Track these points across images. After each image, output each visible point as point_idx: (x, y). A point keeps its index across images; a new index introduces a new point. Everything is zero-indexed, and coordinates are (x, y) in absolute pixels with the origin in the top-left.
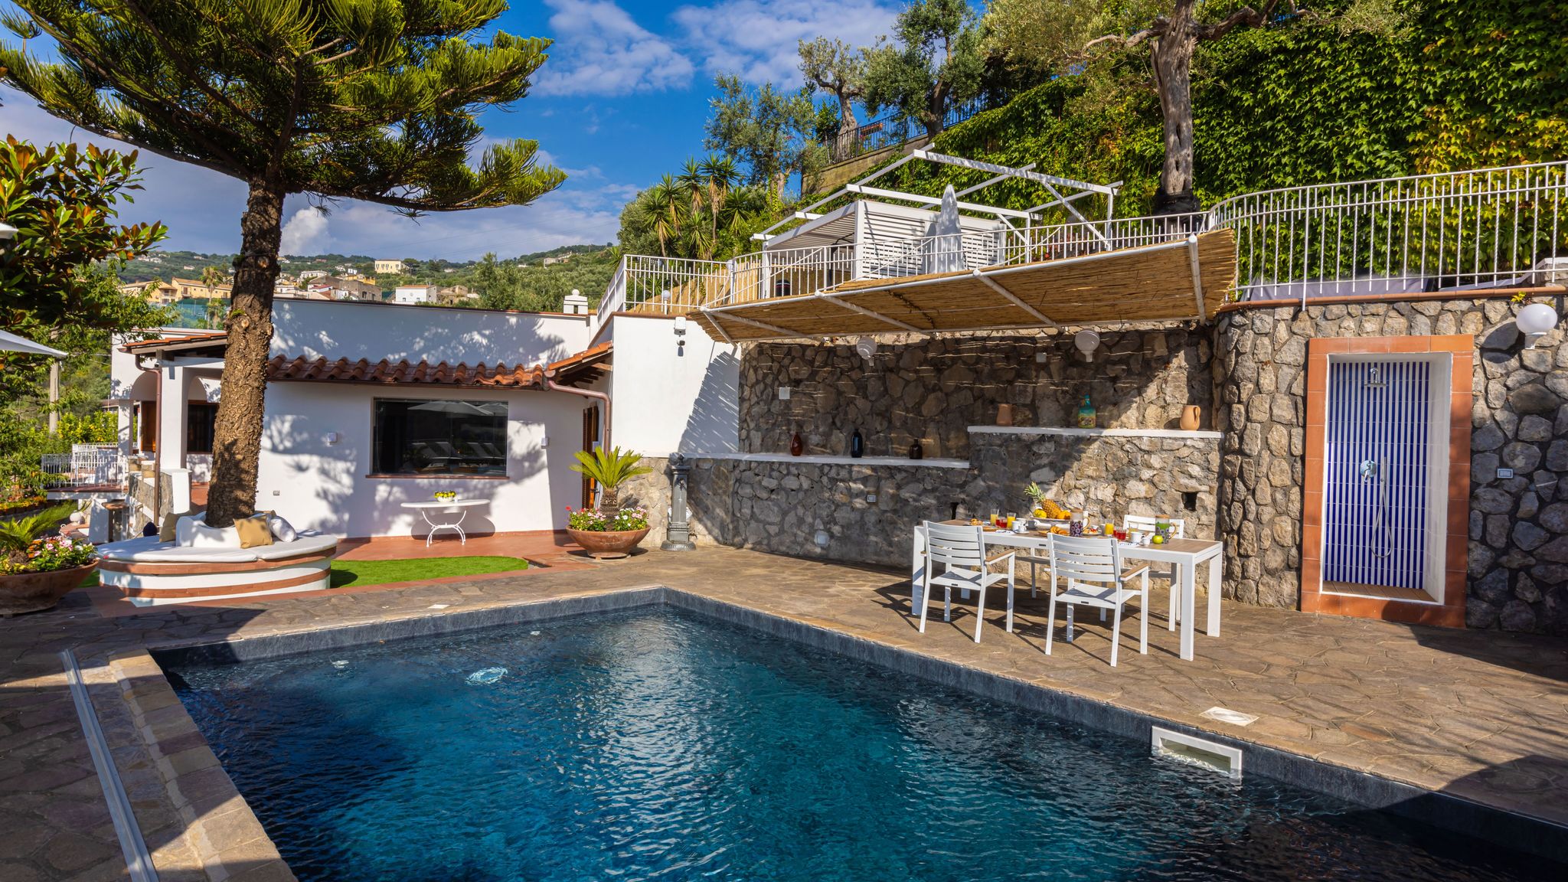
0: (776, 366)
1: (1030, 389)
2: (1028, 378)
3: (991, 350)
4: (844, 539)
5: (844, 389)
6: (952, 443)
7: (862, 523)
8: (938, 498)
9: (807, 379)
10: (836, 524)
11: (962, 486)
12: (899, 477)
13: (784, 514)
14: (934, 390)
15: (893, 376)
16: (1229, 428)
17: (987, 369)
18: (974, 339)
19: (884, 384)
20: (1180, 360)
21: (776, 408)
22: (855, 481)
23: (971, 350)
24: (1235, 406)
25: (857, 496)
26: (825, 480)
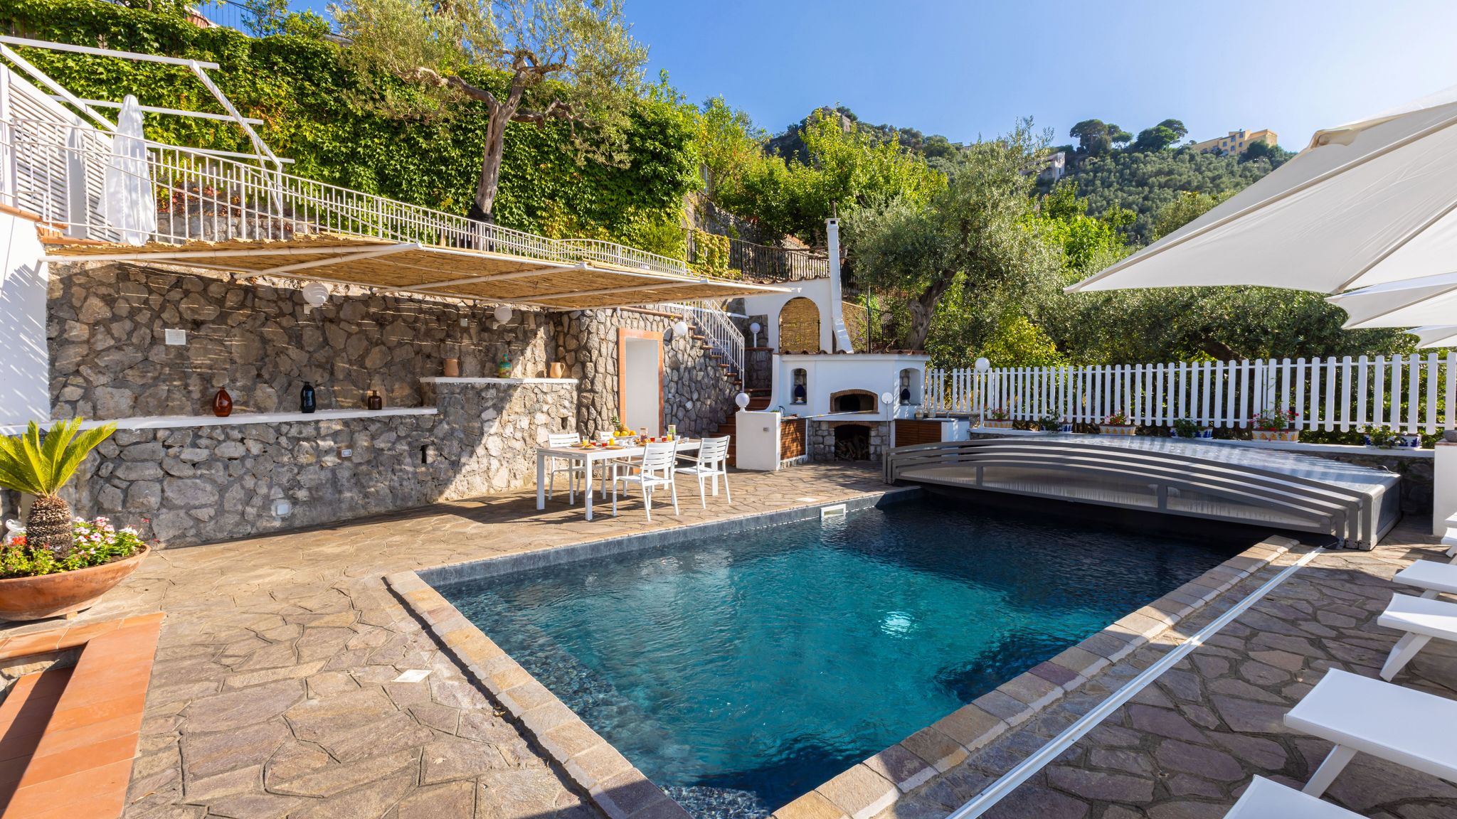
0: (155, 299)
1: (457, 347)
2: (455, 338)
3: (425, 312)
4: (314, 501)
5: (270, 336)
6: (396, 394)
7: (334, 481)
8: (409, 444)
9: (213, 322)
10: (300, 488)
11: (431, 430)
12: (373, 428)
13: (222, 490)
14: (377, 345)
15: (334, 327)
16: (584, 376)
17: (423, 328)
18: (411, 300)
19: (324, 333)
20: (541, 333)
21: (157, 355)
22: (324, 438)
23: (409, 310)
24: (589, 364)
25: (327, 452)
26: (283, 440)
